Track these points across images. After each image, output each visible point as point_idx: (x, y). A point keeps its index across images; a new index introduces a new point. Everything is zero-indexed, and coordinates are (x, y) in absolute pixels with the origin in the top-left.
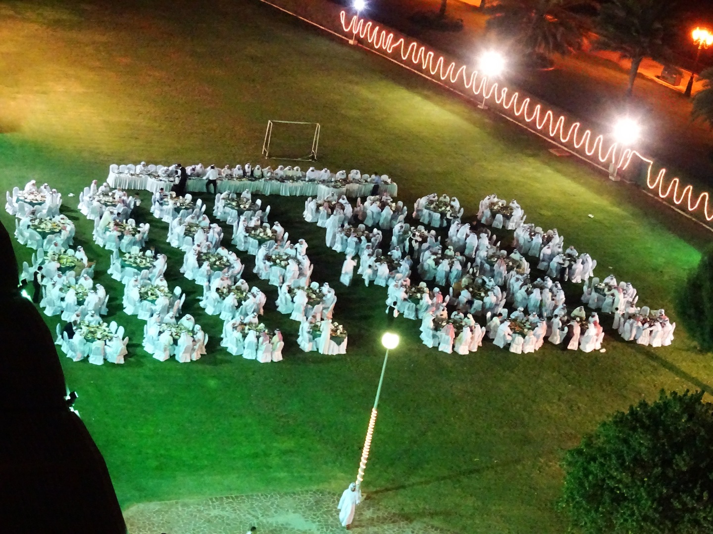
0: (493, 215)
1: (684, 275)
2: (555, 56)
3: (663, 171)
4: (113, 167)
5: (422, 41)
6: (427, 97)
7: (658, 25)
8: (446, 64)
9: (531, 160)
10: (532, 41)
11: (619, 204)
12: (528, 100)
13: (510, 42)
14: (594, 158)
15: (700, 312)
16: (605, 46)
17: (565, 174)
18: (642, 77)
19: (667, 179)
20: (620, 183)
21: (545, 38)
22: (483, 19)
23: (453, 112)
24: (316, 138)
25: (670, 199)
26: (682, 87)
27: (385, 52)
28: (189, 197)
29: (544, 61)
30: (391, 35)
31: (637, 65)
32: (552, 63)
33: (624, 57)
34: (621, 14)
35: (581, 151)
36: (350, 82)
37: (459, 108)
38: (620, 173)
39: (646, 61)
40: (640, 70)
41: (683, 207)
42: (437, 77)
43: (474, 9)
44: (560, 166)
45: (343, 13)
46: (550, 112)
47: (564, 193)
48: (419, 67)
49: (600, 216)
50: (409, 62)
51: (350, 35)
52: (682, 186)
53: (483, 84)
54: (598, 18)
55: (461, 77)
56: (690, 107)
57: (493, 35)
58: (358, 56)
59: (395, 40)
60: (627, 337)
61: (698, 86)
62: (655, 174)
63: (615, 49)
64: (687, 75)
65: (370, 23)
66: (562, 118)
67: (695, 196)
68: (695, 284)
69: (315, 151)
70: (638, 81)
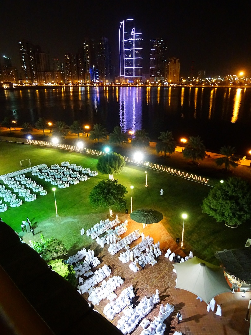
0: (64, 164)
1: (97, 164)
2: (65, 137)
3: (88, 149)
5: (42, 140)
6: (46, 149)
7: (79, 127)
8: (48, 143)
9: (67, 154)
10: (61, 135)
11: (83, 156)
12: (63, 145)
13: (57, 136)
14: (77, 151)
15: (101, 168)
16: (73, 133)
17: (73, 155)
18: (80, 136)
19: (89, 150)
21: (63, 134)
22: (51, 134)
23: (52, 150)
24: (30, 161)
25: (90, 153)
26: (87, 136)
27: (37, 144)
28: (10, 178)
29: (64, 138)
30: (37, 141)
31: (78, 134)
32: (65, 138)
33: (76, 134)
34: (73, 127)
35: (74, 150)
36: (32, 151)
37: (52, 149)
38: (82, 152)
39: (79, 133)
41: (93, 154)
42: (47, 145)
43: (49, 133)
44: (72, 153)
45: (27, 140)
46: (67, 146)
47: (74, 157)
48: (43, 145)
49: (80, 159)
50: (41, 144)
51: (30, 143)
52: (92, 151)
53: (55, 144)
54: (70, 129)
55: (51, 144)
56: (88, 139)
57: (54, 136)
58: (32, 146)
59: (38, 141)
60: (91, 176)
61: (89, 135)
62: (87, 150)
63: (74, 133)
64: (87, 134)
65: (32, 140)
66: (70, 146)
67: (94, 151)
68: (99, 164)
69: (30, 163)
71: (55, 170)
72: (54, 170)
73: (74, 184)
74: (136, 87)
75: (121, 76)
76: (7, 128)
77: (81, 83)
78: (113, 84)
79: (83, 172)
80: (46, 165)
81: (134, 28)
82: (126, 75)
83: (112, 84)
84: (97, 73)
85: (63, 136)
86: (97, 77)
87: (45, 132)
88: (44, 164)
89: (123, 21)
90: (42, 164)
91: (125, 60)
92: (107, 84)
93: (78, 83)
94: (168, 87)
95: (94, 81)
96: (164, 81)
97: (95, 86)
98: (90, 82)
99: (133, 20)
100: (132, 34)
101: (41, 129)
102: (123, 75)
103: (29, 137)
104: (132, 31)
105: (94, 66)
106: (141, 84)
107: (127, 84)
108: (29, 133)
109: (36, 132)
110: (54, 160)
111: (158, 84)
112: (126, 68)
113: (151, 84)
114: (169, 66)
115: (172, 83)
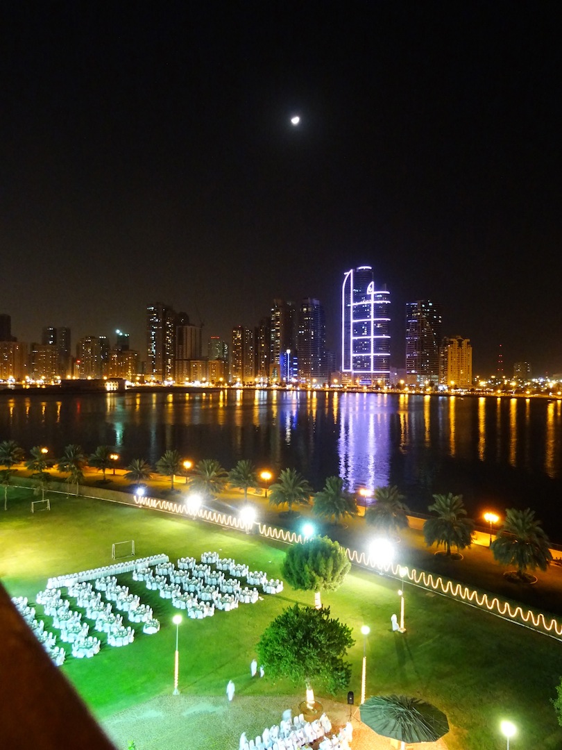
0: (207, 559)
1: (282, 563)
2: (217, 494)
3: (265, 526)
4: (50, 580)
5: (167, 500)
6: (173, 521)
7: (250, 475)
8: (178, 506)
9: (217, 534)
10: (207, 491)
11: (252, 542)
12: (210, 512)
13: (200, 492)
14: (239, 528)
15: (291, 574)
16: (234, 487)
17: (231, 536)
18: (248, 494)
19: (267, 528)
20: (251, 535)
21: (213, 490)
22: (188, 487)
23: (184, 524)
24: (133, 546)
25: (269, 536)
26: (264, 495)
27: (154, 507)
28: (84, 584)
29: (213, 497)
30: (155, 501)
31: (246, 491)
32: (216, 497)
33: (241, 489)
34: (236, 474)
35: (234, 526)
36: (142, 522)
37: (187, 521)
38: (250, 531)
39: (249, 488)
40: (248, 492)
41: (275, 538)
42: (175, 512)
43: (184, 484)
44: (227, 534)
45: (135, 497)
46: (219, 515)
47: (232, 543)
48: (167, 510)
49: (246, 549)
50: (163, 509)
51: (139, 504)
52: (273, 529)
53: (193, 510)
54: (229, 478)
55: (184, 510)
56: (267, 501)
57: (193, 492)
58: (144, 511)
59: (157, 502)
60: (268, 592)
61: (269, 493)
62: (262, 527)
63: (237, 487)
64: (264, 490)
65: (146, 498)
66: (224, 516)
67: (278, 532)
68: (287, 565)
69: (133, 552)
70: (248, 496)
71: (186, 571)
72: (183, 570)
73: (226, 610)
74: (376, 393)
75: (344, 370)
76: (99, 469)
77: (260, 383)
78: (327, 386)
79: (248, 582)
80: (167, 558)
81: (372, 283)
82: (355, 368)
83: (324, 385)
84: (295, 364)
85: (211, 493)
86: (296, 372)
87: (175, 480)
88: (163, 555)
89: (351, 271)
90: (159, 555)
91: (354, 341)
92: (313, 386)
93: (255, 384)
94: (448, 395)
95: (287, 379)
96: (439, 382)
97: (289, 390)
98: (280, 381)
99: (370, 268)
100: (368, 293)
101: (168, 475)
102: (349, 369)
103: (140, 491)
104: (369, 288)
105: (288, 351)
106: (388, 388)
107: (357, 388)
108: (141, 482)
109: (155, 480)
110: (186, 547)
111: (425, 389)
112: (355, 355)
113: (411, 388)
114: (447, 352)
115: (456, 388)
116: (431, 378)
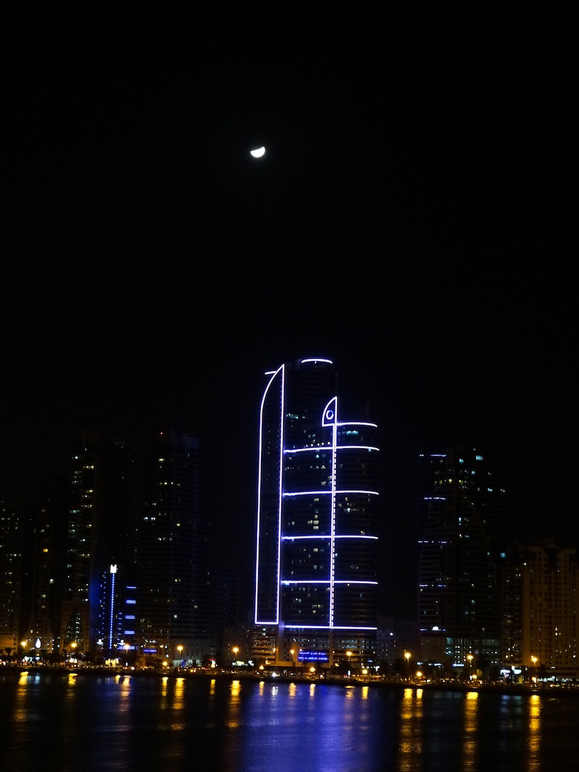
78: (213, 665)
81: (336, 398)
82: (286, 618)
83: (206, 662)
84: (129, 602)
86: (129, 625)
89: (283, 366)
91: (285, 543)
93: (21, 653)
96: (501, 657)
97: (112, 672)
99: (331, 362)
100: (323, 425)
104: (326, 412)
106: (372, 671)
112: (287, 583)
113: (428, 672)
115: (542, 671)
116: (480, 647)
